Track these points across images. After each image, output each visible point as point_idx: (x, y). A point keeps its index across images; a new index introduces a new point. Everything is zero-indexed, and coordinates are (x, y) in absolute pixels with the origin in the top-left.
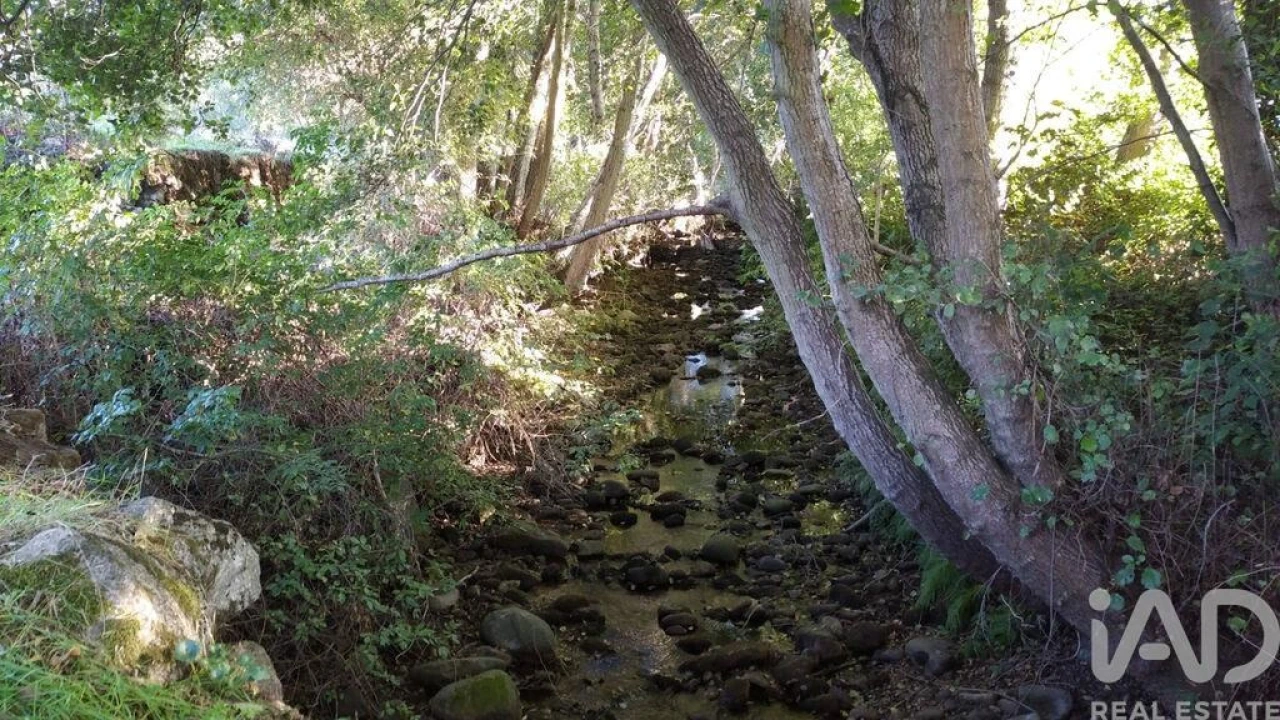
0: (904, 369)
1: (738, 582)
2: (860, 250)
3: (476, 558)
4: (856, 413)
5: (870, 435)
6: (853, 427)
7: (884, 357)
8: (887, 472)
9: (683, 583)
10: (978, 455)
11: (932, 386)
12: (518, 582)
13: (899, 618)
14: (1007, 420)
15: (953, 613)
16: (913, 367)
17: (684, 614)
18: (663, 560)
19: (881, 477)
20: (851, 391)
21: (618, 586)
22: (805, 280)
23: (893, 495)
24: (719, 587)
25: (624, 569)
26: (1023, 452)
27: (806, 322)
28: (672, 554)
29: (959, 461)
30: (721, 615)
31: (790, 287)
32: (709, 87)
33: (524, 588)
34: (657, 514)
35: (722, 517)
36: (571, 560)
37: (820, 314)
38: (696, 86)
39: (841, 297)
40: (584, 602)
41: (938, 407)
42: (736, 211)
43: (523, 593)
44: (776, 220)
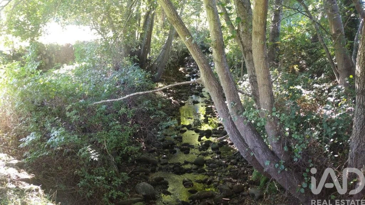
0: (248, 130)
1: (204, 171)
2: (237, 100)
3: (132, 165)
4: (236, 136)
5: (239, 141)
6: (235, 139)
7: (243, 127)
8: (243, 151)
9: (189, 171)
10: (267, 151)
11: (255, 134)
12: (144, 173)
13: (247, 182)
14: (275, 143)
15: (262, 182)
16: (250, 129)
17: (190, 182)
18: (184, 165)
19: (242, 152)
20: (234, 130)
21: (172, 173)
22: (222, 101)
23: (245, 157)
24: (199, 172)
25: (173, 168)
26: (279, 151)
27: (222, 112)
28: (186, 163)
29: (262, 153)
30: (200, 182)
31: (218, 103)
32: (196, 51)
33: (146, 174)
34: (182, 150)
35: (200, 150)
36: (159, 165)
37: (226, 110)
38: (192, 51)
39: (231, 111)
40: (162, 179)
41: (257, 139)
42: (203, 82)
43: (146, 176)
44: (214, 86)
